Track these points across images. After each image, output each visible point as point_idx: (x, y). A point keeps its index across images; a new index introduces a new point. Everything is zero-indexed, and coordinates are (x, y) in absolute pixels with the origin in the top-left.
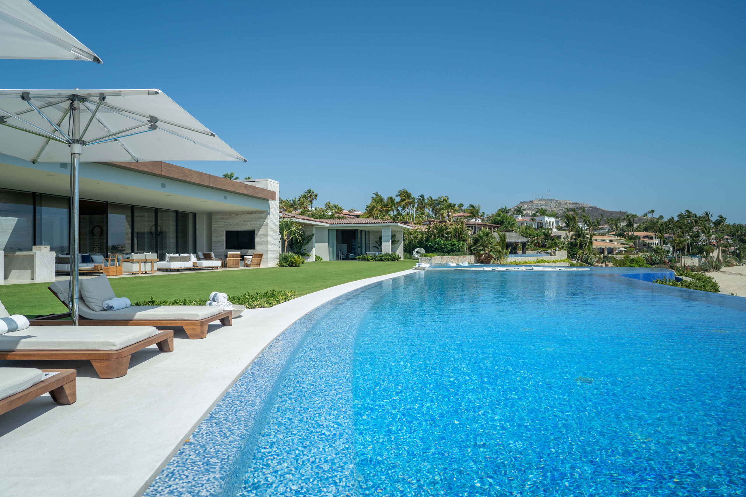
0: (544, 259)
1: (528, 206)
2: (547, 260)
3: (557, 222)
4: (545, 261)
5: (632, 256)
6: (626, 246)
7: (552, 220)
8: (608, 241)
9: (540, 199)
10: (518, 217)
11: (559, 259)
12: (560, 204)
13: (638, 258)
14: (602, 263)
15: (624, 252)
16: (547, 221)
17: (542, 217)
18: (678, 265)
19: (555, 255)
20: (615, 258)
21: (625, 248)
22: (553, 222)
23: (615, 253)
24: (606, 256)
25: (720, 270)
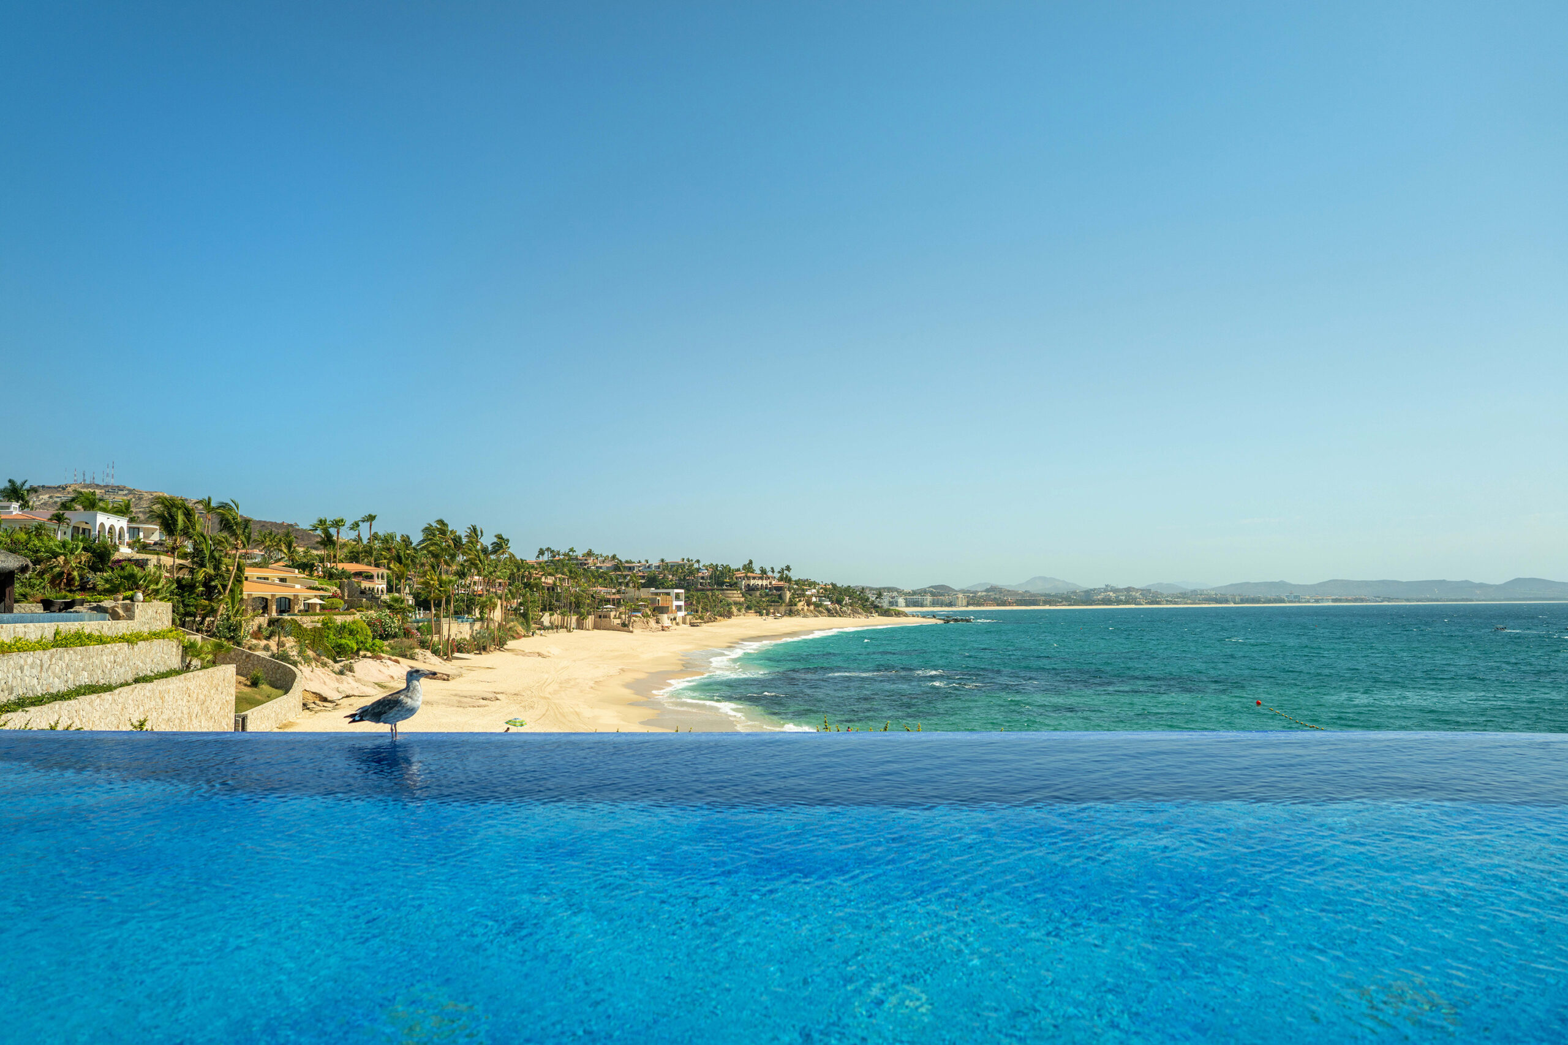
0: (87, 631)
1: (50, 497)
2: (96, 633)
3: (134, 531)
4: (89, 637)
5: (339, 619)
6: (322, 593)
7: (120, 523)
8: (277, 581)
9: (88, 482)
10: (8, 508)
11: (145, 630)
12: (140, 499)
13: (354, 622)
14: (268, 638)
15: (318, 607)
16: (102, 525)
17: (91, 512)
18: (436, 638)
19: (131, 617)
20: (300, 625)
21: (322, 598)
22: (122, 528)
23: (296, 612)
24: (278, 620)
25: (505, 647)
